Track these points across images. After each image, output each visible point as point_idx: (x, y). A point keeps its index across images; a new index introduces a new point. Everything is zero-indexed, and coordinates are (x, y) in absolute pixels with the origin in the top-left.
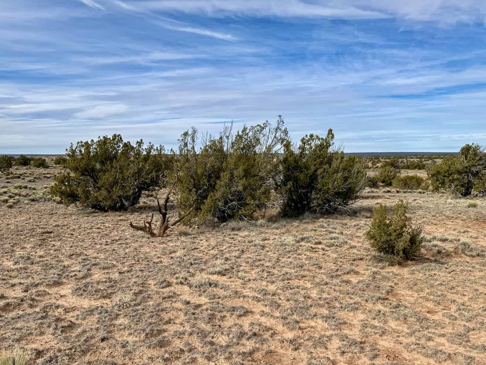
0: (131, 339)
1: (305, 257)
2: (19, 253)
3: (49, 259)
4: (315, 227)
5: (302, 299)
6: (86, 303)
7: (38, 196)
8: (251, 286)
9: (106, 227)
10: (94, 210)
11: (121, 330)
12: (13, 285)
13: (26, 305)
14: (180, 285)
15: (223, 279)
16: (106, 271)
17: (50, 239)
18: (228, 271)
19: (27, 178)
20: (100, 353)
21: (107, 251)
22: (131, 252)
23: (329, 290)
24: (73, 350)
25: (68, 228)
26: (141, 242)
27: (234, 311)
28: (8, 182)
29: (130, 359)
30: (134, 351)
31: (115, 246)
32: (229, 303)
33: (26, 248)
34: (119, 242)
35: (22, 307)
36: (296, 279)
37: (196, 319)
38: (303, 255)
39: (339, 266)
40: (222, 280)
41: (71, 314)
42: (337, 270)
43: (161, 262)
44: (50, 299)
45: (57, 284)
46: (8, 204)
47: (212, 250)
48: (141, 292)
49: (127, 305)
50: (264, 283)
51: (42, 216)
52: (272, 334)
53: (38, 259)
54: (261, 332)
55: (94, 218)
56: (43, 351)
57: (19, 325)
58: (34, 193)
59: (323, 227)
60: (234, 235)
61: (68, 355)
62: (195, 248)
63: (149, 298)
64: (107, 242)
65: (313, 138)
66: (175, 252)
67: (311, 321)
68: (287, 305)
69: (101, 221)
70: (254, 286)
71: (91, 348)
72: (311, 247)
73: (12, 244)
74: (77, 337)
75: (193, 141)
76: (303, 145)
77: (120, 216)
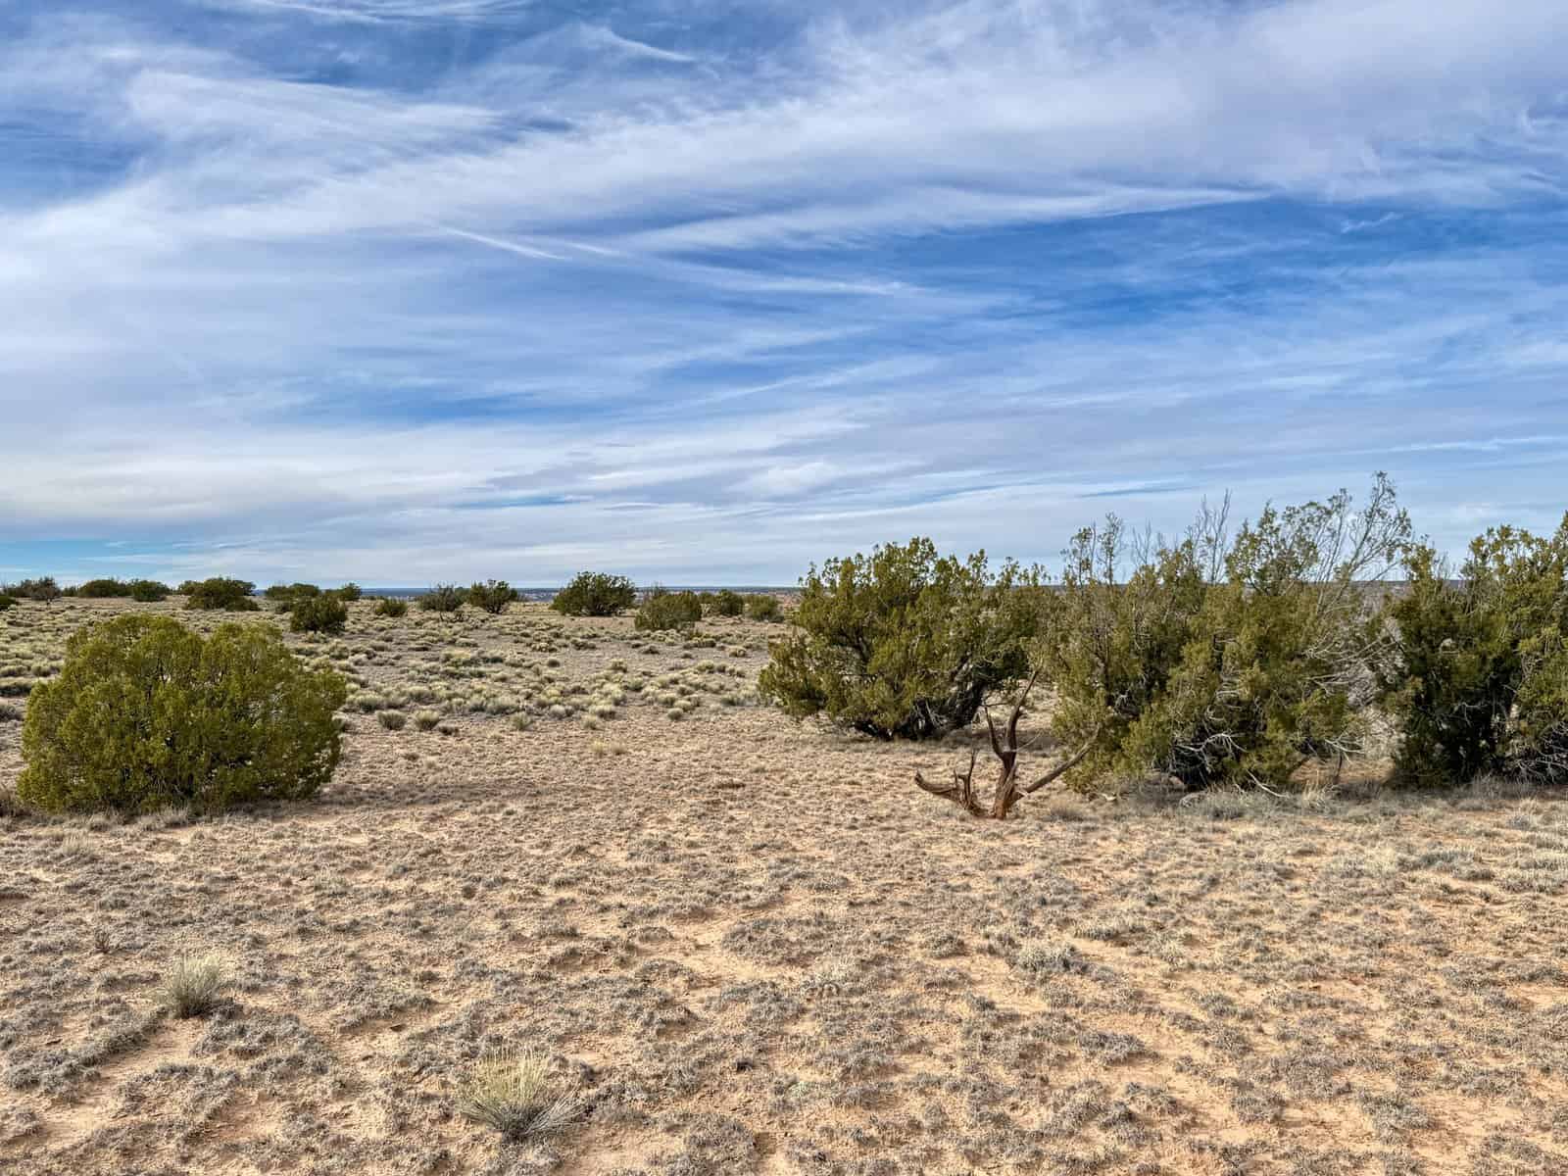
0: (806, 1076)
1: (1410, 915)
2: (652, 830)
3: (708, 853)
4: (1498, 825)
5: (1332, 1040)
6: (746, 970)
7: (744, 692)
8: (1191, 983)
9: (873, 783)
10: (861, 734)
11: (794, 1048)
12: (605, 909)
13: (611, 960)
14: (988, 956)
15: (1117, 955)
16: (823, 896)
17: (729, 803)
18: (1140, 934)
19: (731, 647)
20: (724, 1098)
21: (844, 844)
22: (903, 852)
23: (1433, 1025)
24: (664, 1080)
25: (782, 778)
26: (940, 828)
27: (1102, 1045)
28: (686, 656)
29: (783, 1124)
30: (800, 1105)
31: (870, 835)
32: (1101, 1023)
33: (670, 820)
34: (885, 825)
35: (603, 964)
36: (1345, 978)
37: (985, 1050)
38: (1404, 910)
39: (1511, 953)
40: (1113, 957)
41: (702, 994)
42: (1496, 967)
43: (967, 888)
44: (670, 950)
45: (700, 914)
46: (671, 710)
47: (1125, 869)
48: (878, 960)
49: (830, 989)
50: (1236, 981)
51: (740, 742)
52: (1185, 1125)
53: (683, 850)
54: (1154, 1116)
55: (853, 756)
56: (600, 1073)
57: (576, 1005)
58: (737, 685)
59: (1524, 825)
60: (1215, 830)
61: (648, 1090)
62: (1078, 860)
63: (893, 978)
64: (856, 820)
65: (1511, 538)
66: (1015, 864)
67: (1327, 1106)
68: (1277, 1050)
69: (867, 765)
70: (1199, 986)
71: (706, 1082)
72: (1445, 888)
73: (641, 810)
74: (685, 1051)
75: (1110, 552)
76: (1479, 561)
77: (918, 754)
